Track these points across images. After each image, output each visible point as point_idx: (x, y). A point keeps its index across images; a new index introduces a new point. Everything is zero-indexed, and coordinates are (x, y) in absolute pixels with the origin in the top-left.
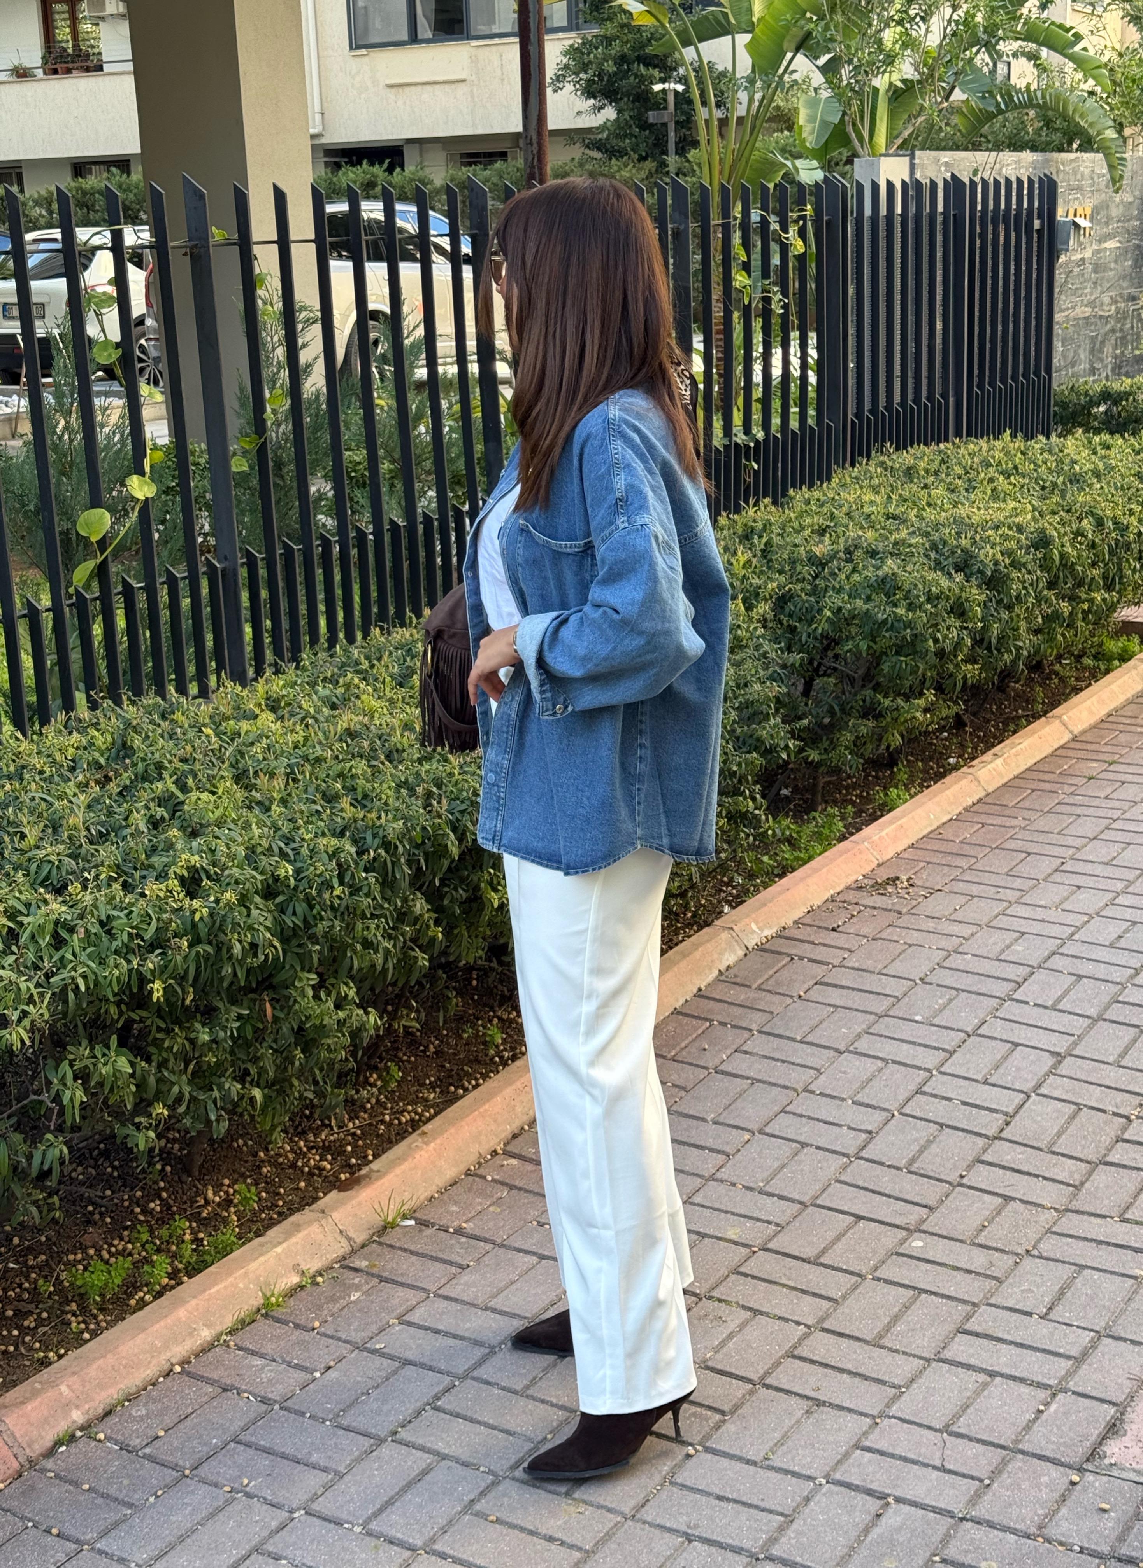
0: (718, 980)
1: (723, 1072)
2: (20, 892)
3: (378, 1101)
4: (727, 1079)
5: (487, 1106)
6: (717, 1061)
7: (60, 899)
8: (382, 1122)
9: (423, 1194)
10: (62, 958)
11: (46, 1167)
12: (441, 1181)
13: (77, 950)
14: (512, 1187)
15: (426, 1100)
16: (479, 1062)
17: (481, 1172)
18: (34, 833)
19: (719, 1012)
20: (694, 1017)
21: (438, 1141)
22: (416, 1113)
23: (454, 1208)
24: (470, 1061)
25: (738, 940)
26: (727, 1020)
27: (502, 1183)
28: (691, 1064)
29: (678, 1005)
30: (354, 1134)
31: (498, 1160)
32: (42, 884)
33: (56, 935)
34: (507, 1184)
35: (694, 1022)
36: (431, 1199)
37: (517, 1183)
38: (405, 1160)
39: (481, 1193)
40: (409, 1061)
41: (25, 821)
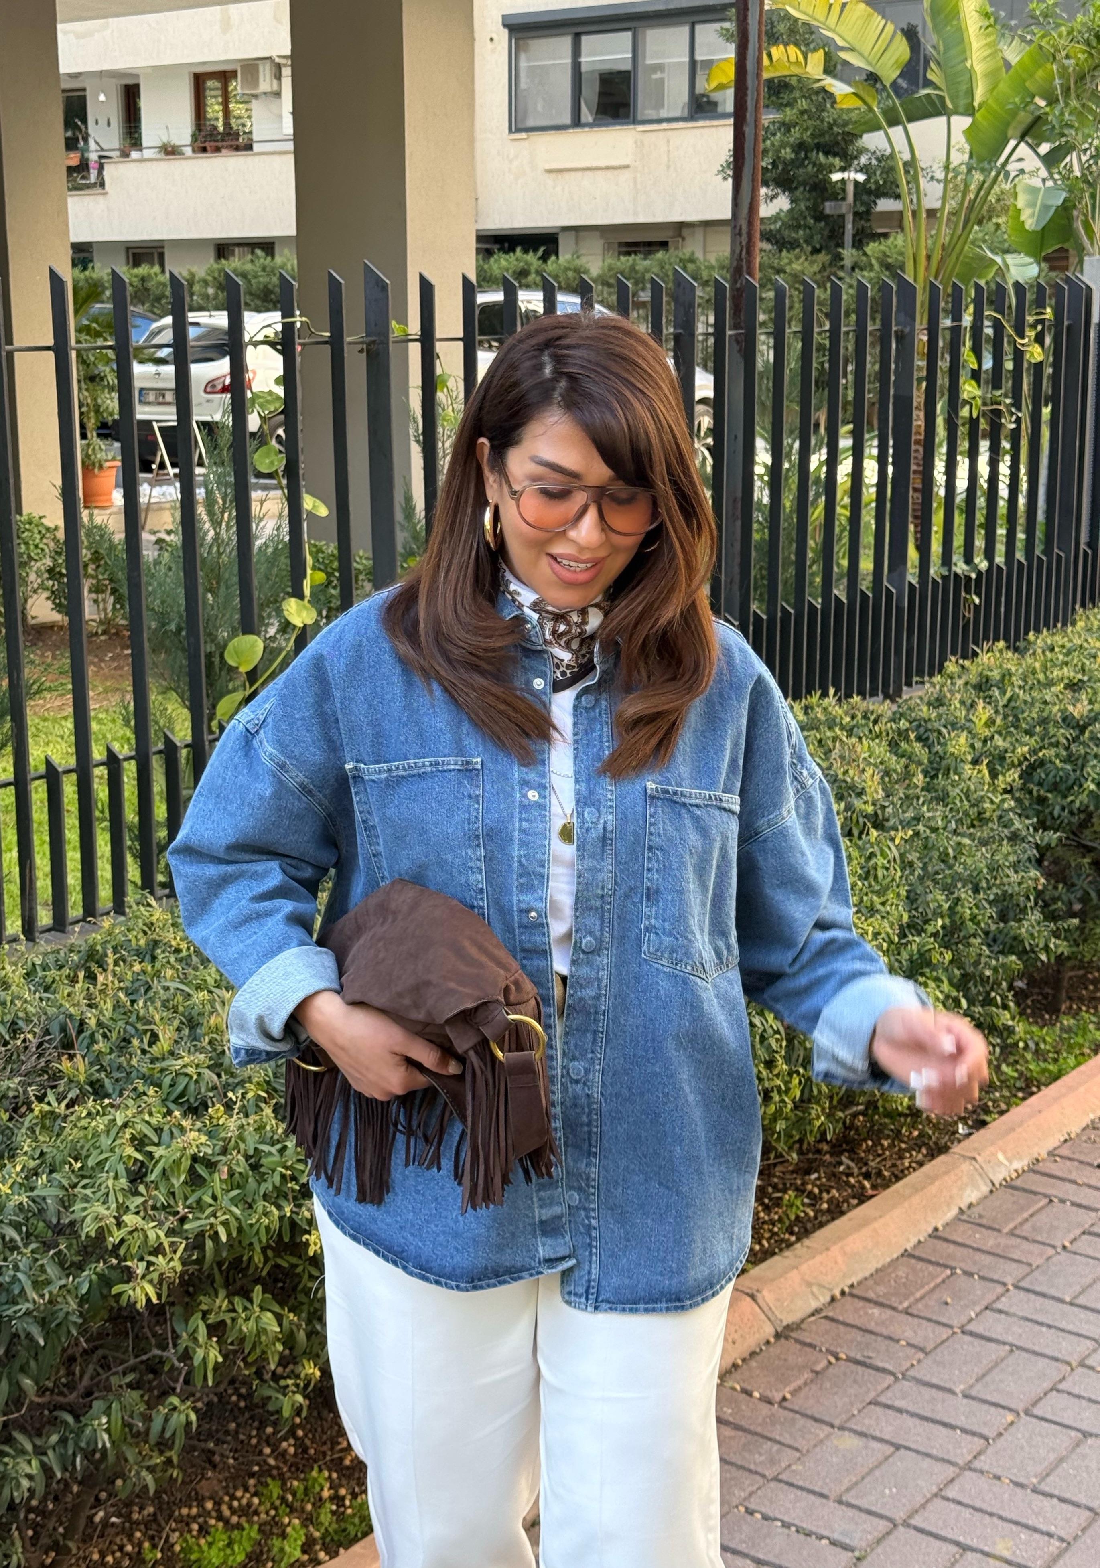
0: (958, 1219)
1: (971, 1334)
2: (151, 1114)
4: (977, 1342)
6: (964, 1320)
7: (199, 1124)
10: (199, 1201)
11: (168, 1435)
13: (219, 1193)
18: (169, 1034)
19: (962, 1259)
20: (929, 1262)
25: (983, 1173)
26: (974, 1269)
28: (929, 1320)
29: (909, 1246)
32: (175, 1101)
33: (192, 1171)
35: (931, 1268)
41: (157, 1018)
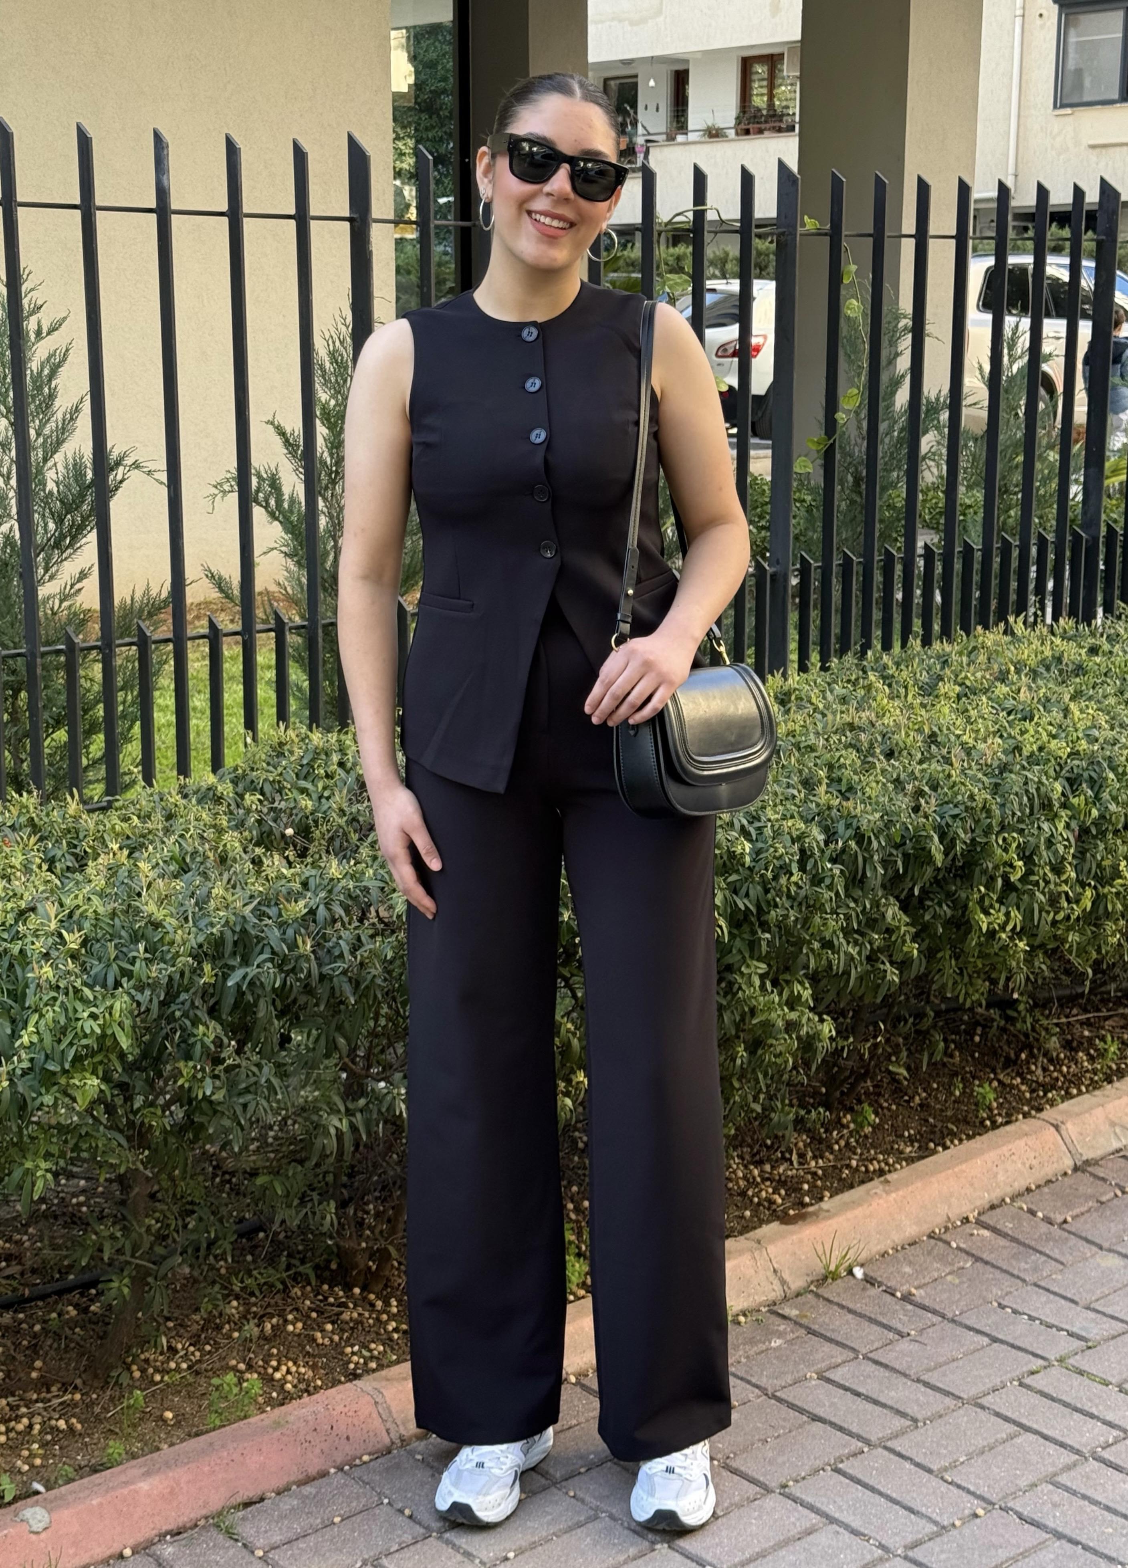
3: (847, 1144)
5: (964, 1167)
8: (848, 1166)
9: (876, 1247)
12: (897, 1238)
14: (978, 1259)
15: (901, 1152)
16: (968, 1123)
17: (946, 1237)
21: (901, 1193)
22: (887, 1164)
23: (907, 1269)
24: (958, 1120)
27: (967, 1253)
30: (814, 1174)
31: (968, 1228)
34: (973, 1255)
36: (884, 1255)
37: (985, 1256)
38: (860, 1205)
39: (942, 1259)
40: (889, 1109)
